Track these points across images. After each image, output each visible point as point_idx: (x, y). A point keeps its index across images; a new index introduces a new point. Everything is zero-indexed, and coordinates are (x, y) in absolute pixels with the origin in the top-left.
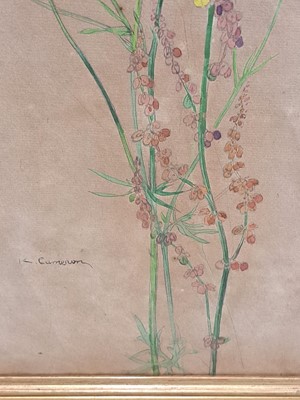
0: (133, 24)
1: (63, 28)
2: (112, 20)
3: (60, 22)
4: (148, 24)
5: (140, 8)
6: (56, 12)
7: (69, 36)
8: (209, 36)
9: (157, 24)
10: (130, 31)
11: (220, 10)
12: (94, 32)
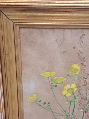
0: (68, 114)
1: (54, 115)
2: (64, 114)
3: (53, 114)
4: (71, 114)
5: (69, 112)
6: (52, 112)
7: (55, 116)
8: (83, 116)
9: (73, 114)
10: (67, 116)
11: (85, 112)
12: (60, 116)
